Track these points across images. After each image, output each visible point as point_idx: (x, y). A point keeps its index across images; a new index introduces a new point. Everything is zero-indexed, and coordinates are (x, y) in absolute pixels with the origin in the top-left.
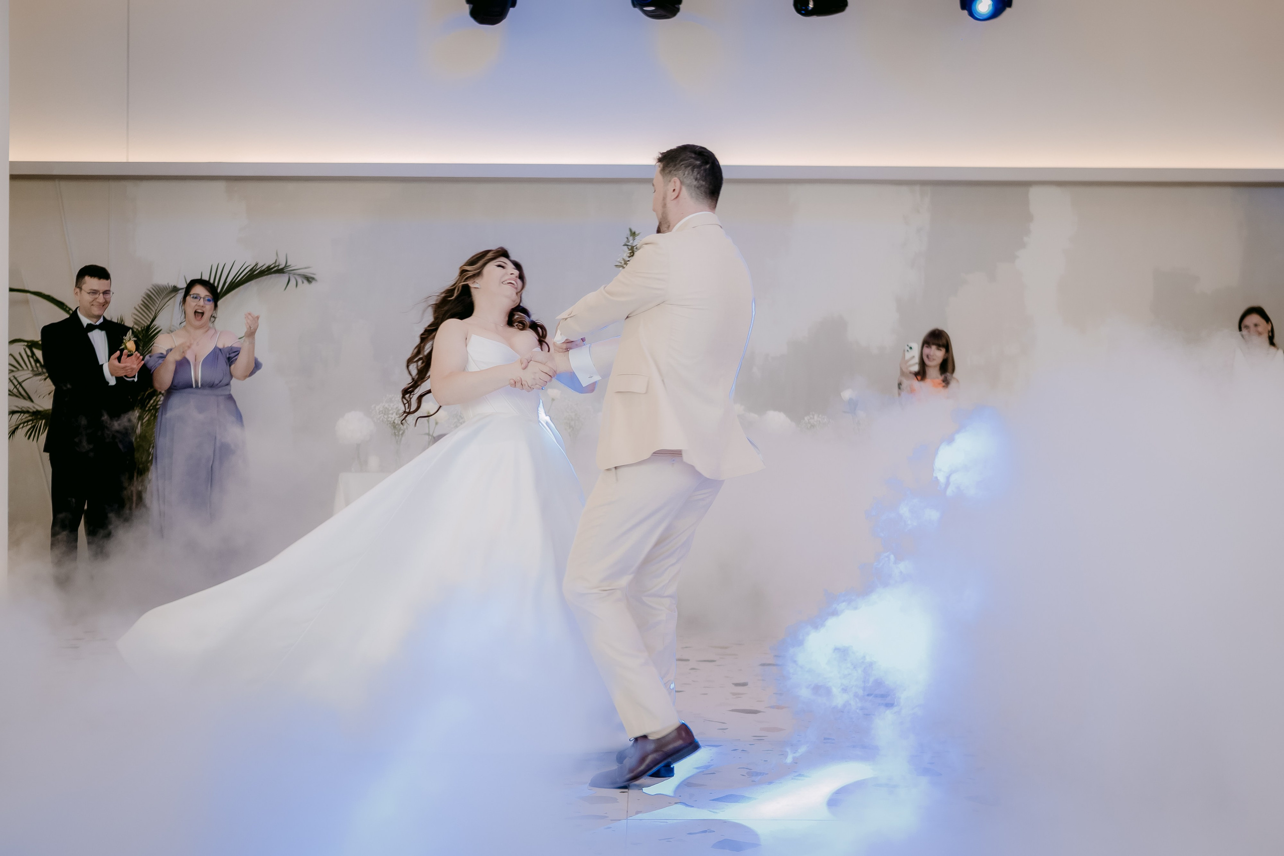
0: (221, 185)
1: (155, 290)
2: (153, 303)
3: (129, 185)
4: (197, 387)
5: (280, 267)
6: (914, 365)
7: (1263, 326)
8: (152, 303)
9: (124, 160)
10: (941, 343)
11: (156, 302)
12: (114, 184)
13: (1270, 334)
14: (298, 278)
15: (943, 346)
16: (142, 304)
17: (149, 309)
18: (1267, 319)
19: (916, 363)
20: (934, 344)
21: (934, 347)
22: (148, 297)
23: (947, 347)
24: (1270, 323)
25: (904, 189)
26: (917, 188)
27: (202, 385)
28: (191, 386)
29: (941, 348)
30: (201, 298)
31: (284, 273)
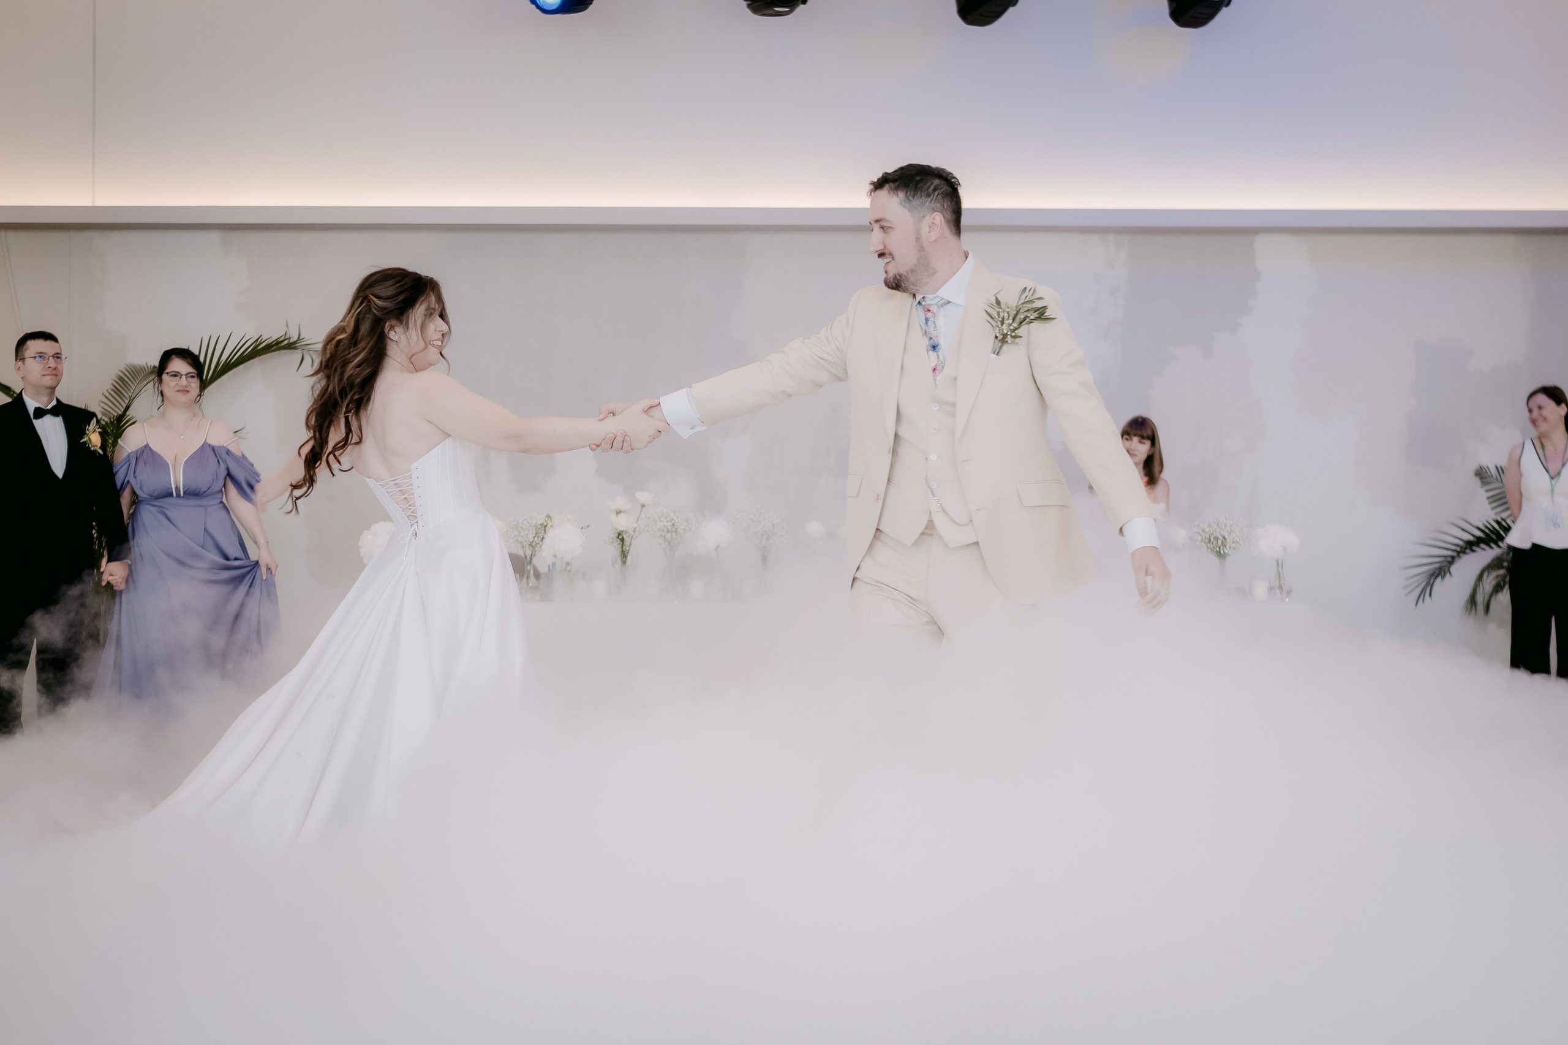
0: (215, 236)
1: (130, 370)
2: (127, 388)
3: (97, 237)
4: (178, 495)
5: (292, 341)
8: (125, 388)
9: (89, 203)
10: (1145, 434)
11: (131, 387)
12: (76, 236)
14: (313, 354)
15: (1148, 438)
16: (112, 390)
17: (121, 396)
18: (1559, 400)
22: (119, 379)
23: (1153, 439)
24: (1563, 404)
27: (184, 493)
28: (171, 495)
29: (1145, 441)
30: (182, 375)
31: (295, 348)
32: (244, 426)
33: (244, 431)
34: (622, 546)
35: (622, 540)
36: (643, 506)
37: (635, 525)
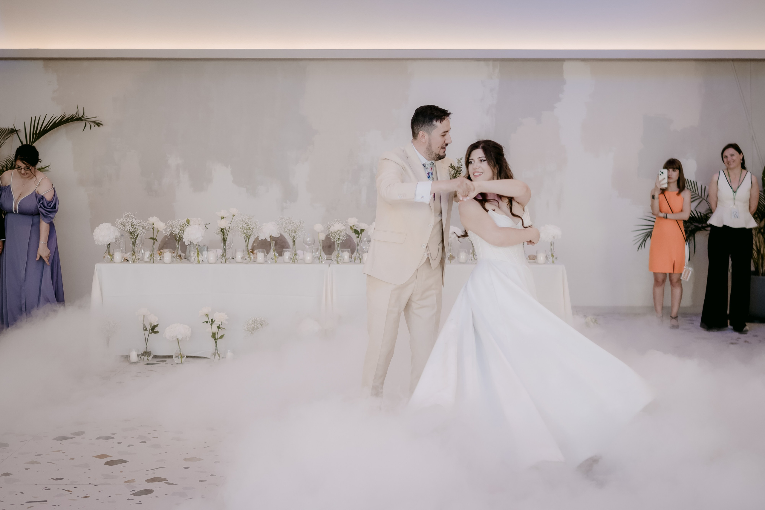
5: (80, 116)
6: (665, 184)
7: (737, 157)
13: (742, 162)
14: (91, 123)
15: (677, 168)
18: (739, 151)
19: (666, 183)
20: (670, 168)
21: (671, 170)
24: (741, 153)
25: (482, 63)
26: (491, 63)
31: (82, 120)
32: (50, 165)
33: (50, 167)
34: (224, 236)
35: (223, 233)
36: (234, 216)
37: (229, 225)
